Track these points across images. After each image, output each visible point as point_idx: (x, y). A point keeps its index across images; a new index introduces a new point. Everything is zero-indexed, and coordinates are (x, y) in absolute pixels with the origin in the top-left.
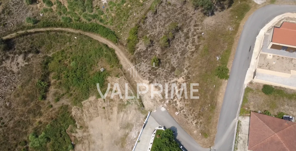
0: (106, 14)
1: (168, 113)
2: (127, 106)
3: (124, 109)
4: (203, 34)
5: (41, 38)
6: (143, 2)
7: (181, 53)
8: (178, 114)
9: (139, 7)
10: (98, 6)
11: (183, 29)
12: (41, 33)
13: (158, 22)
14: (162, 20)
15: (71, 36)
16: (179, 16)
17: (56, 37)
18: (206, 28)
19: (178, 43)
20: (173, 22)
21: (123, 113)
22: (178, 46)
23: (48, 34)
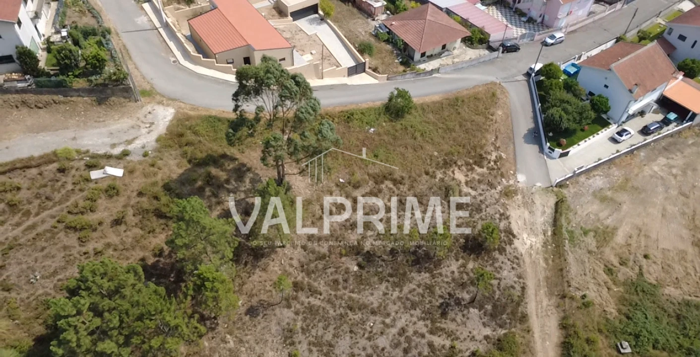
13: (382, 342)
14: (366, 335)
20: (352, 292)
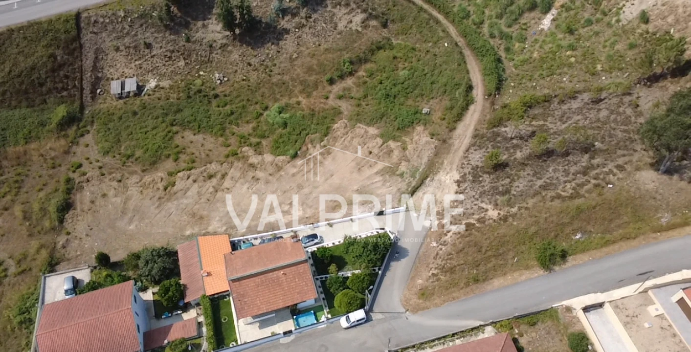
0: (526, 46)
1: (425, 233)
2: (395, 178)
3: (387, 176)
4: (610, 187)
5: (405, 11)
6: (602, 71)
7: (544, 184)
8: (434, 247)
9: (586, 73)
10: (528, 25)
11: (596, 157)
12: (411, 5)
13: (579, 117)
14: (589, 119)
15: (442, 38)
16: (620, 135)
17: (424, 25)
18: (627, 184)
19: (560, 168)
21: (381, 178)
22: (555, 171)
23: (419, 12)
